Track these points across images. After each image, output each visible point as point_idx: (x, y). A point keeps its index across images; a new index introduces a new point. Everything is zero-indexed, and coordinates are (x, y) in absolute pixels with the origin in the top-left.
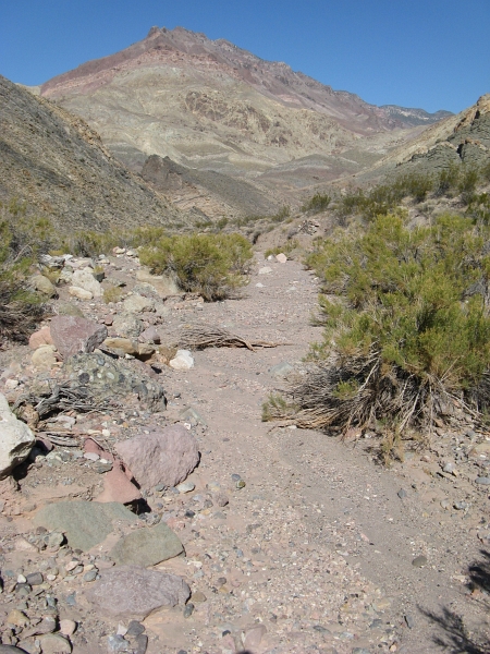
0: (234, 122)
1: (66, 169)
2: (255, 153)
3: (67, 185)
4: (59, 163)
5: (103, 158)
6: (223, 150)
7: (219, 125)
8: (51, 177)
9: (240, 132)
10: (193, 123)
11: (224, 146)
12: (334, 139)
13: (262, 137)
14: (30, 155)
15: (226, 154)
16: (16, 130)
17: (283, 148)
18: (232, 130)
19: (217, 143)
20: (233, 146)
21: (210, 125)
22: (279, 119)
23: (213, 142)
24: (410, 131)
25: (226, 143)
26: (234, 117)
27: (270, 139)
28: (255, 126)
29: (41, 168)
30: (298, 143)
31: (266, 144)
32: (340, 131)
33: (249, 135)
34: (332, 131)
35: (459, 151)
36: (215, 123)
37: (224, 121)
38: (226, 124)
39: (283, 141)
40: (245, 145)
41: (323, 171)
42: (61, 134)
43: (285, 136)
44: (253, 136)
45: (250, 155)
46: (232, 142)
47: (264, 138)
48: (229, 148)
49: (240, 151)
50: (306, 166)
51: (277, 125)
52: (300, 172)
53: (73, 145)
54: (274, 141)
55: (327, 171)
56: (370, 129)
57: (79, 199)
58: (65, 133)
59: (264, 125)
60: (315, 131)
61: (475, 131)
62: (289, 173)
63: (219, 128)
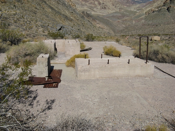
0: (91, 3)
1: (70, 15)
2: (98, 12)
3: (71, 20)
4: (67, 13)
5: (77, 12)
6: (90, 11)
7: (87, 4)
8: (66, 17)
9: (93, 6)
10: (80, 4)
11: (89, 10)
12: (119, 7)
13: (99, 7)
14: (59, 11)
15: (91, 12)
16: (54, 3)
17: (105, 10)
18: (91, 5)
19: (88, 9)
20: (92, 9)
21: (85, 4)
22: (104, 2)
23: (87, 9)
24: (140, 5)
25: (90, 9)
26: (91, 2)
27: (101, 7)
28: (97, 4)
29: (63, 15)
30: (109, 8)
31: (101, 9)
32: (120, 5)
33: (96, 6)
34: (118, 5)
35: (168, 9)
36: (86, 3)
37: (89, 3)
38: (89, 4)
39: (105, 8)
40: (95, 9)
41: (119, 16)
42: (65, 4)
43: (106, 7)
44: (97, 7)
45: (96, 12)
46: (92, 8)
47: (100, 7)
48: (91, 10)
49: (94, 11)
50: (114, 15)
51: (103, 4)
52: (113, 16)
53: (69, 8)
54: (102, 8)
55: (121, 16)
56: (128, 4)
57: (75, 25)
58: (66, 4)
59: (100, 4)
60: (113, 5)
61: (172, 3)
62: (110, 17)
63: (87, 5)
